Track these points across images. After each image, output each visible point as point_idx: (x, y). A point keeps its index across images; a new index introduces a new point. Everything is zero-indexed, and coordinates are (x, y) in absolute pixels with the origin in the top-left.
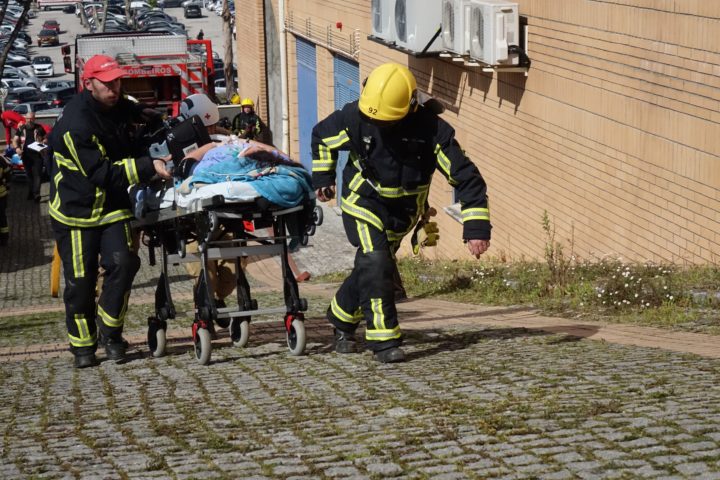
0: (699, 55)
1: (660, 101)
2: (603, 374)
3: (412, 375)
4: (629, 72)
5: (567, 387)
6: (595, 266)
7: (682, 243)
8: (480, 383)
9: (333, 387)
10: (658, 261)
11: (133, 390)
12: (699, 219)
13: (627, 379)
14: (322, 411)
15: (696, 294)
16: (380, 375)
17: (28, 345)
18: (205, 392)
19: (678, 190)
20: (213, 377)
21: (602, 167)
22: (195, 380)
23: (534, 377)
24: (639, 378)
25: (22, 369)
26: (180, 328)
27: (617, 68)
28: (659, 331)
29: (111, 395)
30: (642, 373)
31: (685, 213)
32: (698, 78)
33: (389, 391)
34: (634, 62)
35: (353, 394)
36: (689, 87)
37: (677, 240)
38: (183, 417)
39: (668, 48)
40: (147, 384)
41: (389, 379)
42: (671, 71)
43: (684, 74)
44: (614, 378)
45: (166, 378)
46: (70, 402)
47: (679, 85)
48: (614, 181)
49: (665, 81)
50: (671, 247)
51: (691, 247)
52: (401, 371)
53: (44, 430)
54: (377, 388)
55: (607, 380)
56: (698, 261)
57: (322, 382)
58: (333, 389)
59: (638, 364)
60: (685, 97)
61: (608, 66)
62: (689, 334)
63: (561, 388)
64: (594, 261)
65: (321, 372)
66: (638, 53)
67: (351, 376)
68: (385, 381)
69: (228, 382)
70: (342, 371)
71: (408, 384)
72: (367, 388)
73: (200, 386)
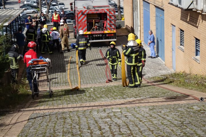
3: (196, 127)
9: (172, 131)
11: (107, 128)
17: (67, 104)
18: (130, 130)
20: (131, 123)
22: (125, 125)
25: (69, 116)
26: (114, 99)
29: (101, 130)
33: (191, 134)
35: (179, 135)
40: (111, 126)
41: (189, 128)
45: (116, 123)
46: (88, 132)
52: (192, 125)
54: (187, 132)
57: (167, 128)
58: (172, 132)
65: (166, 123)
67: (176, 126)
68: (188, 129)
69: (137, 126)
70: (173, 123)
71: (196, 131)
72: (183, 132)
73: (128, 127)
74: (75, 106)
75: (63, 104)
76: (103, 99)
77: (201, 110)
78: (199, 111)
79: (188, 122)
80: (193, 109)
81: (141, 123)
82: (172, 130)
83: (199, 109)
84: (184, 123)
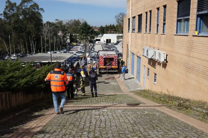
0: (197, 65)
1: (189, 71)
2: (176, 131)
3: (141, 126)
4: (184, 66)
5: (169, 135)
6: (177, 97)
7: (192, 96)
8: (153, 130)
10: (188, 98)
11: (94, 123)
12: (195, 92)
13: (180, 134)
14: (124, 135)
15: (194, 108)
16: (136, 125)
18: (106, 125)
19: (192, 87)
21: (179, 81)
23: (163, 131)
24: (183, 134)
26: (107, 103)
27: (182, 65)
28: (187, 116)
29: (90, 124)
30: (183, 132)
31: (193, 91)
32: (196, 69)
33: (137, 130)
34: (185, 64)
35: (130, 130)
36: (194, 70)
37: (191, 95)
38: (99, 134)
39: (191, 63)
42: (191, 67)
43: (194, 67)
44: (178, 133)
47: (193, 69)
48: (181, 83)
49: (190, 68)
50: (190, 96)
51: (194, 96)
53: (76, 134)
54: (135, 129)
55: (176, 134)
56: (195, 99)
57: (125, 125)
59: (183, 129)
60: (194, 71)
61: (181, 64)
62: (193, 119)
63: (168, 135)
64: (177, 96)
65: (126, 122)
66: (186, 63)
68: (136, 127)
69: (110, 122)
70: (130, 122)
71: (140, 128)
72: (133, 129)
73: (105, 123)
74: (86, 106)
75: (82, 104)
76: (102, 103)
77: (148, 114)
78: (147, 114)
79: (138, 122)
80: (144, 113)
81: (114, 120)
82: (128, 127)
83: (148, 113)
84: (136, 122)
